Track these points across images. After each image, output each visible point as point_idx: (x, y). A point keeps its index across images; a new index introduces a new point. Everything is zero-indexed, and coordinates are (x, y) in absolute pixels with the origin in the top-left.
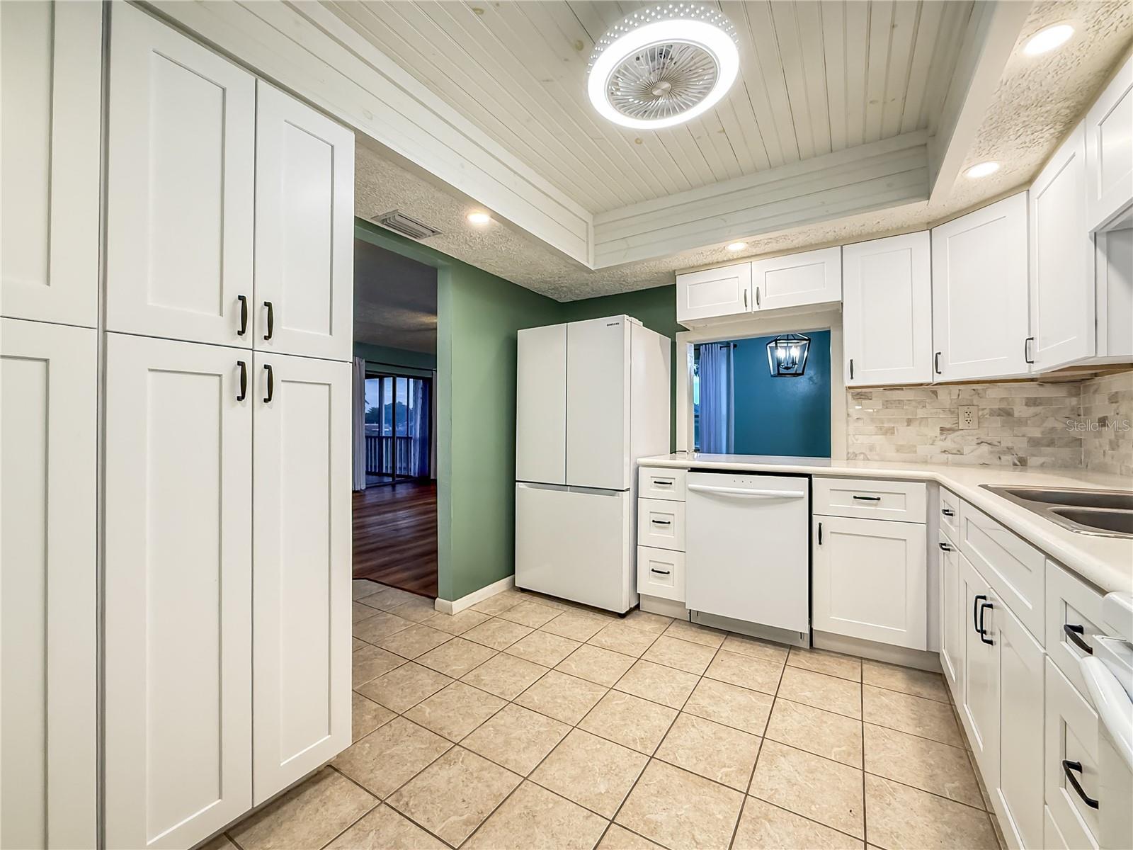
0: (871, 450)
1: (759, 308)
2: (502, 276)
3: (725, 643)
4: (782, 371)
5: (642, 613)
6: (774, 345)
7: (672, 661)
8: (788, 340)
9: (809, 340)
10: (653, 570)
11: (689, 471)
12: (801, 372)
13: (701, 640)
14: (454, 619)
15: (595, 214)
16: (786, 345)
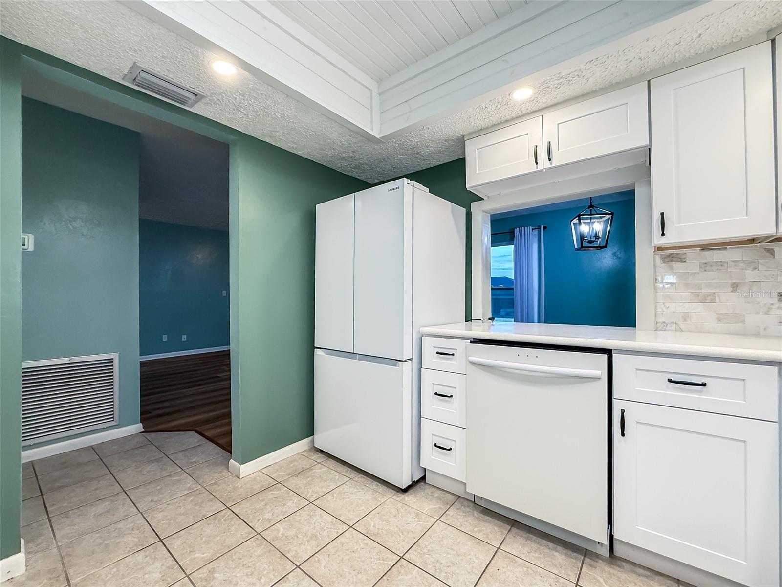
0: (685, 320)
1: (551, 164)
2: (300, 153)
3: (507, 539)
4: (585, 244)
5: (427, 486)
6: (578, 221)
8: (591, 215)
9: (612, 214)
10: (435, 445)
11: (471, 342)
12: (604, 245)
13: (480, 531)
14: (239, 484)
15: (380, 81)
16: (589, 221)
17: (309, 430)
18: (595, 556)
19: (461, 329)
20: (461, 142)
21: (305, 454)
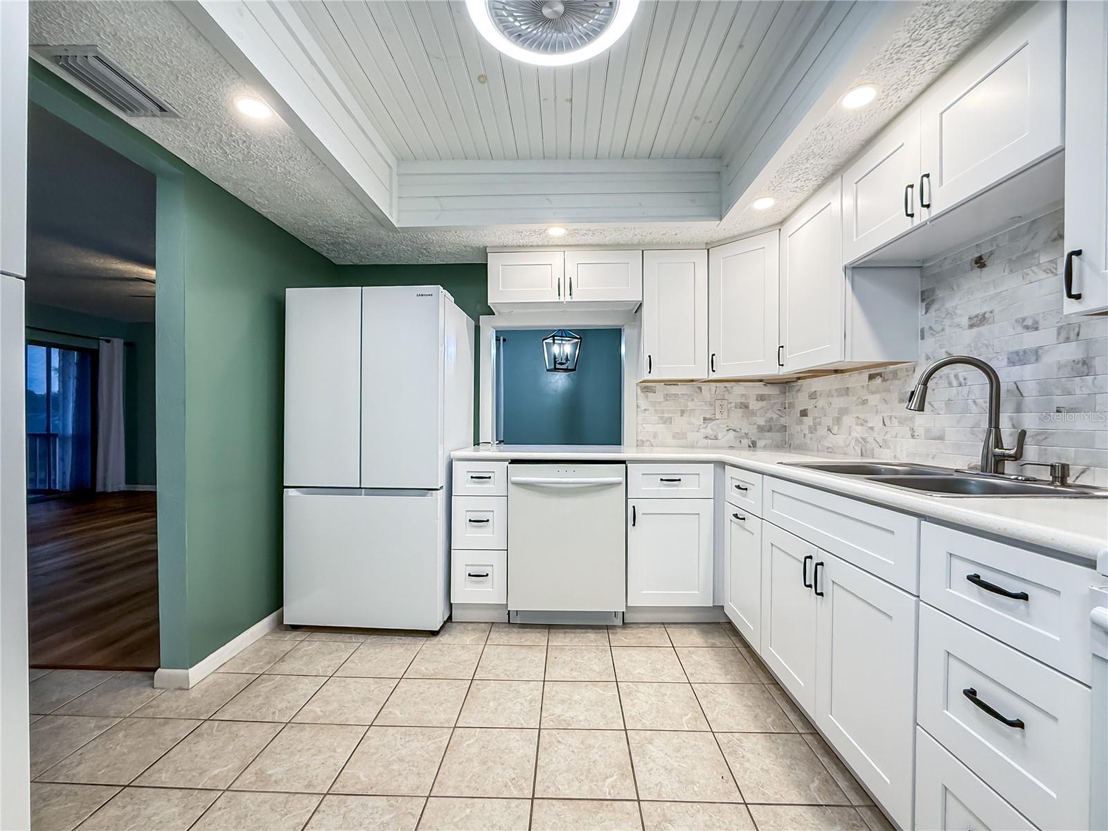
0: (655, 438)
1: (571, 298)
3: (550, 638)
4: (558, 366)
5: (454, 625)
6: (552, 341)
7: (508, 673)
8: (562, 337)
9: (580, 338)
10: (470, 575)
11: (510, 463)
12: (573, 368)
13: (526, 640)
14: (193, 694)
16: (560, 342)
17: (276, 601)
18: (614, 627)
19: (470, 452)
20: (484, 252)
21: (269, 637)
